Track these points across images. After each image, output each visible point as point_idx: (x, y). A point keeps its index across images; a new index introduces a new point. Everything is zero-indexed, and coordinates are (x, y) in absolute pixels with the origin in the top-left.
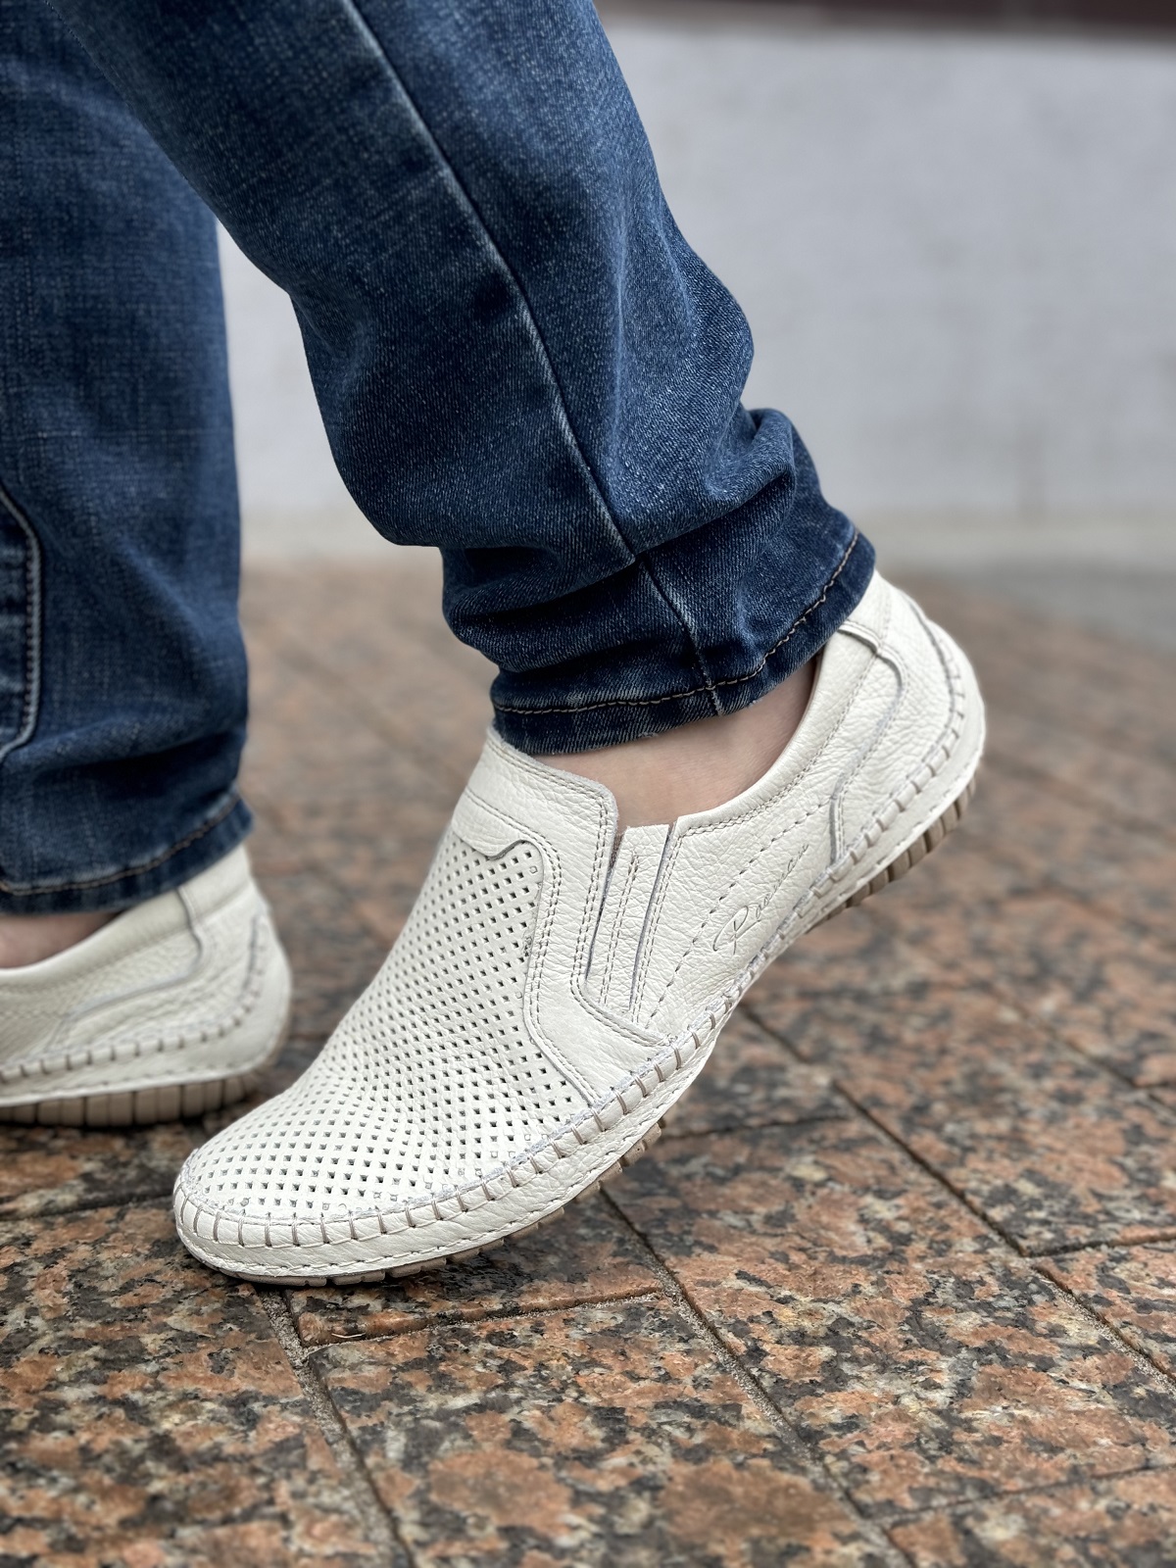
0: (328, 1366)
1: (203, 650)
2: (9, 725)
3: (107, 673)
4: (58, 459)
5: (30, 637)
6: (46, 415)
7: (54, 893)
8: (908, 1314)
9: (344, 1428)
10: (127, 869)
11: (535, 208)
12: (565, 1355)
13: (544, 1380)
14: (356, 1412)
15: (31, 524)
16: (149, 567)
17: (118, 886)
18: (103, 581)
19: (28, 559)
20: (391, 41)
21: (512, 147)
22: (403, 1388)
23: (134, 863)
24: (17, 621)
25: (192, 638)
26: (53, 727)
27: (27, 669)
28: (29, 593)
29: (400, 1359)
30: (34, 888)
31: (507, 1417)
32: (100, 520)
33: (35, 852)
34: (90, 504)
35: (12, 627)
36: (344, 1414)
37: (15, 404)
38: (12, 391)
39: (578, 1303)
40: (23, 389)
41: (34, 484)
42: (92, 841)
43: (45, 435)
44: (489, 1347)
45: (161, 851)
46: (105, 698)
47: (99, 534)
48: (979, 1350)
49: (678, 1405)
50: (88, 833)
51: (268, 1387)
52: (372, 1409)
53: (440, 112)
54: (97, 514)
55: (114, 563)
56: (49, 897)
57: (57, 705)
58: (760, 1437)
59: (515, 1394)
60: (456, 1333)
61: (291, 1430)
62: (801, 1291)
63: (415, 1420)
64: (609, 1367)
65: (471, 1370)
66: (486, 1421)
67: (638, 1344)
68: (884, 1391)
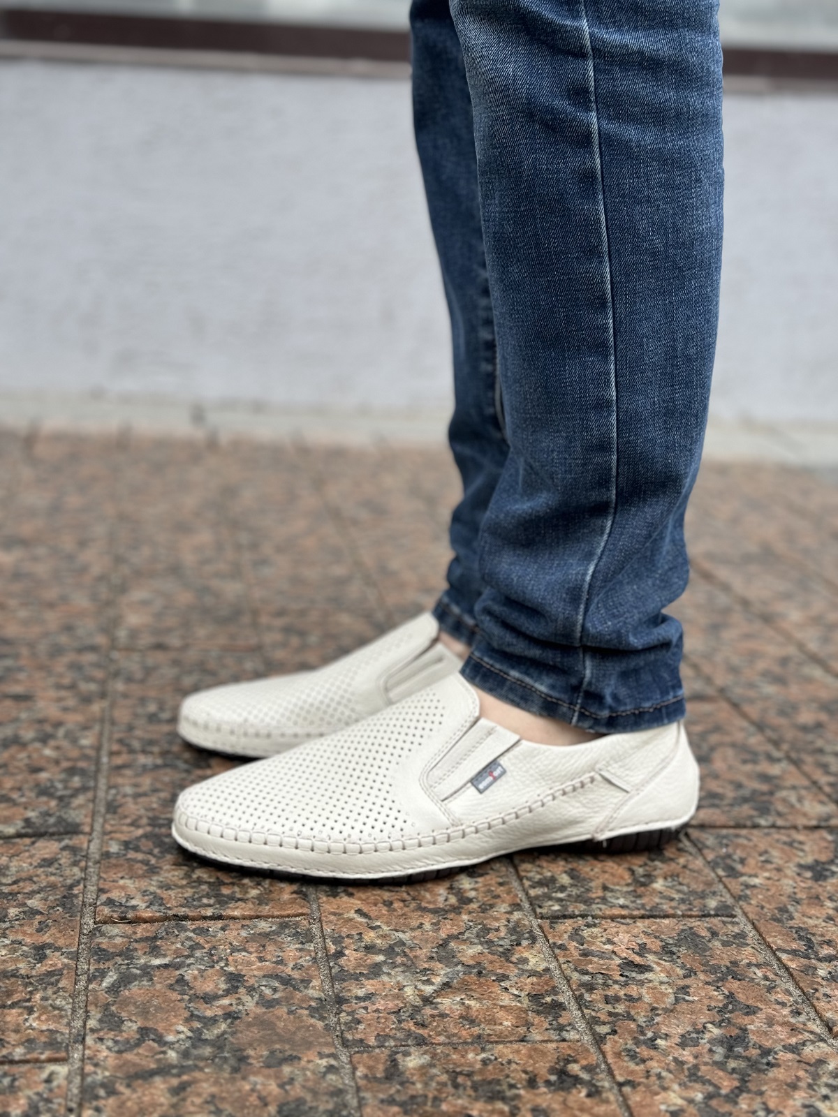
0: (98, 935)
8: (441, 943)
9: (89, 969)
12: (231, 944)
13: (212, 955)
14: (98, 961)
22: (132, 950)
29: (139, 936)
31: (178, 973)
36: (92, 961)
39: (258, 917)
44: (191, 935)
48: (469, 966)
49: (277, 977)
51: (61, 942)
52: (108, 960)
58: (311, 999)
59: (191, 961)
60: (177, 926)
61: (60, 966)
62: (388, 924)
63: (128, 968)
64: (251, 953)
65: (174, 946)
66: (166, 973)
67: (275, 942)
68: (398, 982)
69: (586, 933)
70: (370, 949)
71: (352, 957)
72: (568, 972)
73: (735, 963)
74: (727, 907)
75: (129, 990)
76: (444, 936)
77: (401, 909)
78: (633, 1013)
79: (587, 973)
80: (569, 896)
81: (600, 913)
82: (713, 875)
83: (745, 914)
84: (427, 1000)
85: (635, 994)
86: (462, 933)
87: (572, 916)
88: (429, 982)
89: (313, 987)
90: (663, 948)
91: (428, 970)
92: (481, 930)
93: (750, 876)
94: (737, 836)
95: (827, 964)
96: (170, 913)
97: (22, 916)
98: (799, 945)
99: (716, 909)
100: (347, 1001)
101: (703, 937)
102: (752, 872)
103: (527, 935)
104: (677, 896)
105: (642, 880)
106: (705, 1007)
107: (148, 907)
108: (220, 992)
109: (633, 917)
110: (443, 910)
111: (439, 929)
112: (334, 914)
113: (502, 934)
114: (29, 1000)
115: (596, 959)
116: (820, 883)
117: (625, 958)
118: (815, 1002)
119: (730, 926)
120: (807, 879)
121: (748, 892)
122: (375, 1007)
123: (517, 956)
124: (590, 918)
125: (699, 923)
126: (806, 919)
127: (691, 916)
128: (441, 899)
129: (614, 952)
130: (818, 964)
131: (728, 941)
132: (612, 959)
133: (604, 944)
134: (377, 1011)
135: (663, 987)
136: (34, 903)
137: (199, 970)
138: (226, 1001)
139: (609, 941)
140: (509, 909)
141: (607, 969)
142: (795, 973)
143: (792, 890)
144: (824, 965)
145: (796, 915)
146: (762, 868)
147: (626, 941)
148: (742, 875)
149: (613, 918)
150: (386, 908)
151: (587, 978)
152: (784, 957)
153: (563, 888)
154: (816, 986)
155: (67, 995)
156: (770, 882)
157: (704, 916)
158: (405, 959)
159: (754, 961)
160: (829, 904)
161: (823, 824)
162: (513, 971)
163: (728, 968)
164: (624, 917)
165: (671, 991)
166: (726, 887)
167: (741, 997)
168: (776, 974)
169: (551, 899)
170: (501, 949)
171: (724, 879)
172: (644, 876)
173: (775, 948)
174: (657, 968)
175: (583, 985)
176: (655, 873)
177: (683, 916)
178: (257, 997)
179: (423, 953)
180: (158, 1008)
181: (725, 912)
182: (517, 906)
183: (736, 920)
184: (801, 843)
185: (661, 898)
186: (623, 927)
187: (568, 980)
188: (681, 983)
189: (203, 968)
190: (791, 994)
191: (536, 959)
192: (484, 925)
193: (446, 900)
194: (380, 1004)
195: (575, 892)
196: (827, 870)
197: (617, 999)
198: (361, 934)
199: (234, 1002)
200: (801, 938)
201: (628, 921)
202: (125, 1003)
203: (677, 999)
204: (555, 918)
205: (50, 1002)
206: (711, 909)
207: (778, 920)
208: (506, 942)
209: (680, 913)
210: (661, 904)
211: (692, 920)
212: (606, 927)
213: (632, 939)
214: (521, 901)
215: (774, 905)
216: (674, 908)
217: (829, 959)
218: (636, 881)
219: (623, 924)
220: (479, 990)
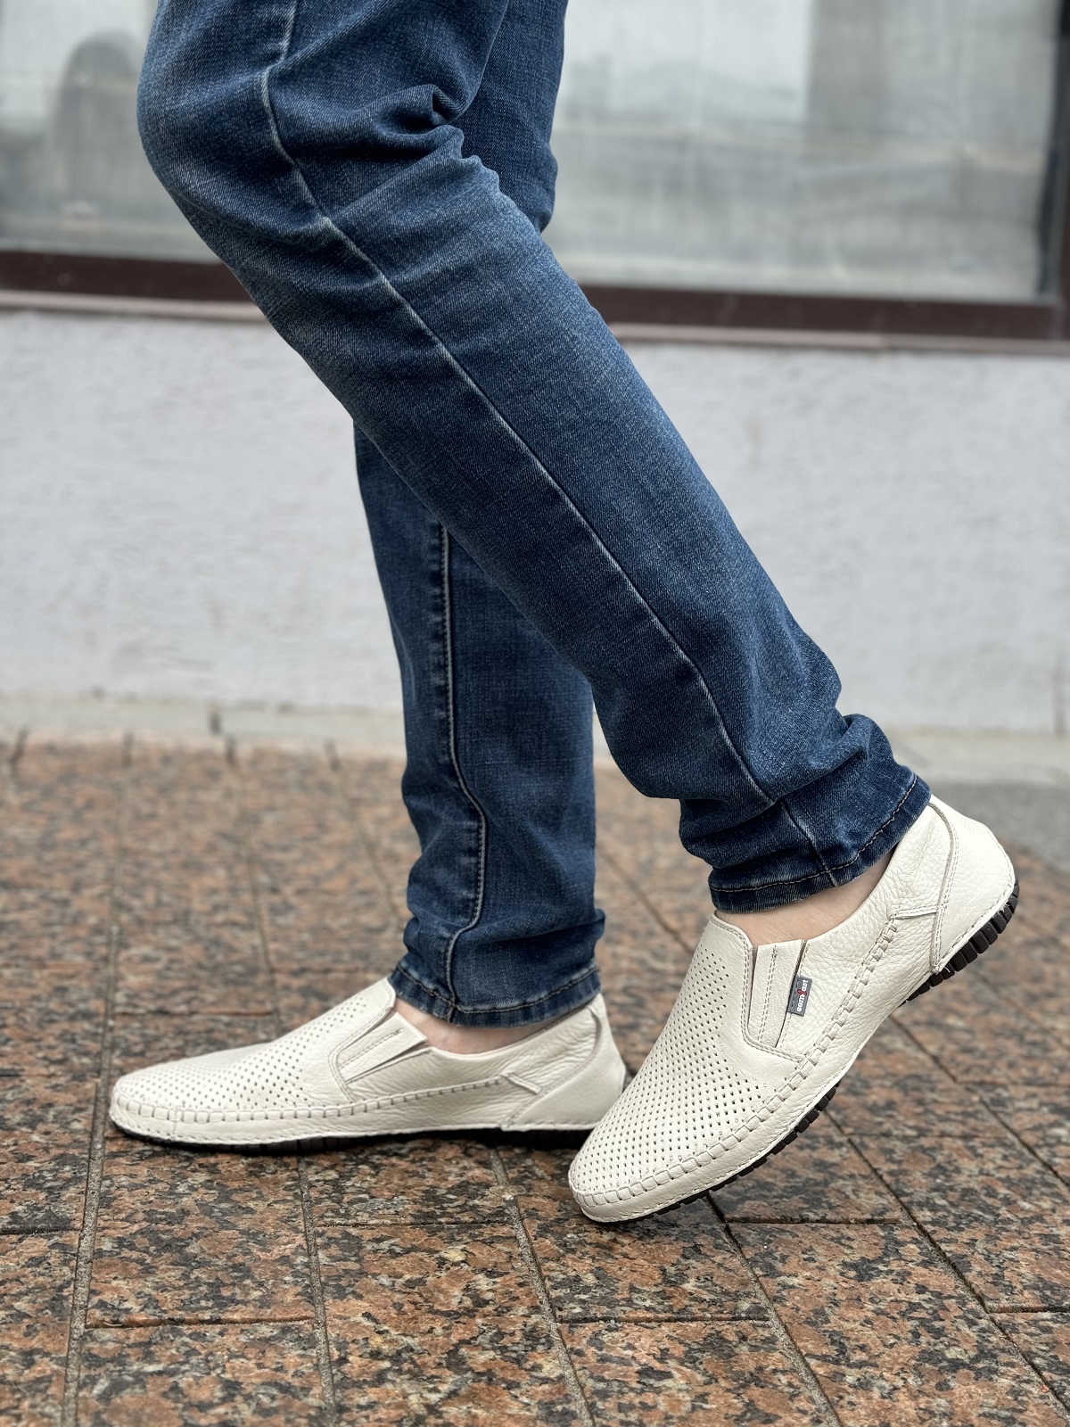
0: (89, 1339)
2: (466, 917)
3: (518, 889)
4: (494, 776)
5: (479, 869)
6: (490, 752)
7: (485, 1014)
8: (452, 1348)
9: (79, 1376)
10: (524, 1003)
12: (228, 1349)
13: (208, 1361)
14: (89, 1368)
15: (482, 809)
16: (538, 832)
18: (514, 840)
19: (480, 827)
22: (124, 1356)
23: (529, 1000)
24: (473, 860)
26: (488, 919)
27: (477, 887)
28: (480, 845)
29: (132, 1341)
30: (474, 1010)
31: (172, 1380)
32: (513, 808)
33: (475, 990)
34: (510, 800)
35: (471, 863)
36: (82, 1367)
37: (475, 747)
38: (474, 740)
39: (258, 1321)
40: (480, 739)
41: (482, 788)
42: (506, 986)
43: (489, 763)
44: (187, 1340)
45: (543, 995)
47: (513, 815)
48: (479, 1373)
49: (276, 1385)
50: (505, 981)
51: (50, 1347)
52: (99, 1366)
54: (513, 805)
55: (520, 831)
56: (483, 1016)
57: (491, 906)
58: (311, 1407)
59: (186, 1367)
60: (173, 1330)
61: (49, 1372)
62: (397, 1328)
63: (120, 1375)
64: (249, 1359)
65: (169, 1352)
66: (159, 1380)
67: (276, 1348)
68: (403, 1391)
69: (606, 1337)
70: (376, 1355)
71: (356, 1363)
72: (583, 1379)
73: (760, 1369)
74: (761, 1309)
75: (121, 1397)
76: (455, 1341)
77: (412, 1312)
79: (602, 1380)
80: (592, 1297)
81: (624, 1316)
82: (750, 1274)
83: (779, 1316)
84: (432, 1409)
85: (650, 1402)
86: (475, 1338)
87: (592, 1320)
88: (436, 1390)
89: (314, 1396)
90: (686, 1353)
91: (437, 1377)
92: (496, 1334)
93: (790, 1275)
94: (784, 1231)
95: (857, 1370)
96: (166, 1316)
97: (9, 1319)
98: (831, 1351)
99: (748, 1312)
100: (347, 1409)
101: (730, 1342)
102: (793, 1271)
103: (543, 1340)
104: (707, 1297)
105: (673, 1279)
106: (722, 1416)
107: (142, 1310)
108: (216, 1401)
109: (659, 1321)
110: (456, 1313)
111: (451, 1333)
112: (340, 1318)
113: (517, 1339)
114: (17, 1408)
115: (614, 1365)
116: (863, 1283)
117: (645, 1364)
118: (838, 1410)
119: (760, 1330)
120: (850, 1278)
121: (784, 1293)
122: (377, 1416)
123: (531, 1363)
124: (613, 1321)
125: (728, 1326)
126: (842, 1322)
127: (720, 1319)
128: (455, 1301)
129: (633, 1358)
130: (847, 1370)
131: (755, 1346)
132: (630, 1365)
133: (625, 1349)
134: (380, 1420)
135: (681, 1395)
136: (21, 1305)
137: (195, 1377)
138: (221, 1410)
139: (630, 1346)
140: (527, 1312)
141: (625, 1376)
142: (821, 1379)
143: (832, 1291)
144: (853, 1371)
145: (832, 1318)
146: (804, 1267)
147: (647, 1346)
148: (781, 1274)
149: (637, 1322)
150: (395, 1311)
151: (601, 1385)
152: (813, 1362)
153: (587, 1289)
154: (841, 1394)
155: (56, 1402)
156: (809, 1282)
157: (734, 1319)
158: (412, 1366)
159: (781, 1367)
160: (870, 1306)
161: (877, 1217)
162: (524, 1379)
163: (752, 1374)
164: (649, 1320)
165: (688, 1398)
166: (762, 1287)
167: (761, 1405)
168: (802, 1381)
169: (572, 1301)
170: (514, 1355)
171: (761, 1279)
172: (675, 1275)
173: (804, 1353)
174: (677, 1375)
175: (596, 1392)
176: (688, 1272)
177: (712, 1319)
178: (254, 1405)
179: (432, 1359)
180: (151, 1417)
181: (757, 1314)
182: (536, 1309)
183: (769, 1323)
184: (850, 1239)
185: (691, 1300)
186: (649, 1331)
187: (582, 1387)
188: (700, 1390)
189: (198, 1375)
190: (813, 1402)
191: (550, 1367)
192: (499, 1330)
193: (460, 1303)
194: (382, 1413)
195: (600, 1292)
196: (873, 1269)
197: (631, 1407)
198: (367, 1339)
199: (230, 1411)
200: (833, 1342)
201: (654, 1324)
202: (116, 1411)
203: (694, 1408)
204: (575, 1321)
205: (39, 1409)
206: (743, 1312)
207: (813, 1324)
208: (520, 1348)
209: (709, 1315)
210: (691, 1306)
211: (723, 1322)
212: (628, 1331)
213: (655, 1343)
214: (541, 1303)
215: (810, 1307)
216: (703, 1310)
217: (860, 1365)
218: (666, 1281)
219: (647, 1327)
220: (487, 1398)
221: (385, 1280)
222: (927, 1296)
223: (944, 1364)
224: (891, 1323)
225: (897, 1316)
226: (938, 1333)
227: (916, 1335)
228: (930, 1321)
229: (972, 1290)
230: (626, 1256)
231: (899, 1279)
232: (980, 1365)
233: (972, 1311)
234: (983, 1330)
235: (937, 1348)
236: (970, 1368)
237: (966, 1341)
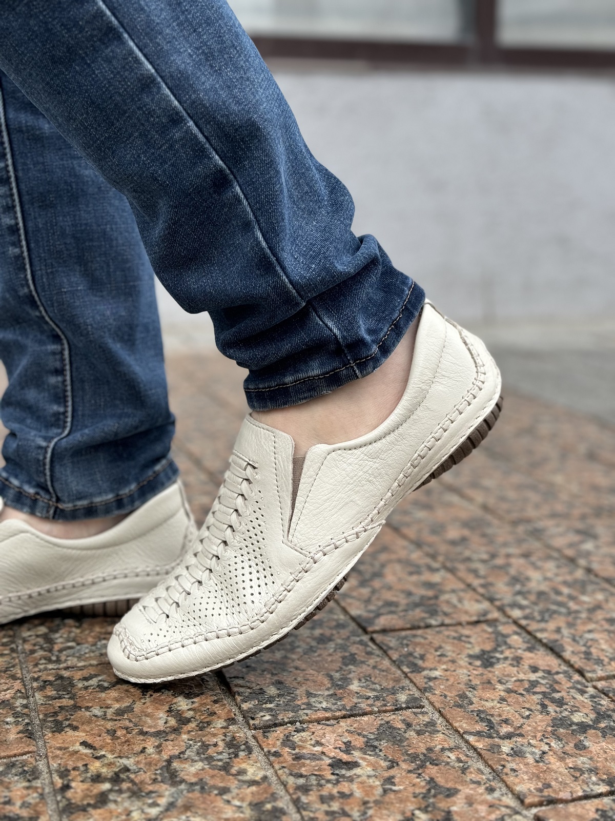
1: (145, 386)
2: (59, 428)
3: (103, 400)
4: (72, 301)
5: (66, 386)
6: (65, 281)
7: (84, 508)
8: (164, 764)
10: (118, 495)
11: (235, 136)
15: (63, 333)
16: (117, 348)
17: (114, 504)
18: (96, 356)
19: (63, 349)
20: (158, 65)
21: (221, 109)
23: (121, 492)
24: (60, 379)
25: (139, 380)
26: (79, 427)
27: (66, 401)
28: (65, 365)
30: (75, 506)
32: (92, 327)
33: (74, 489)
34: (88, 321)
35: (58, 382)
37: (51, 277)
38: (49, 271)
40: (54, 270)
41: (62, 313)
42: (100, 482)
43: (65, 290)
45: (133, 486)
46: (102, 412)
47: (93, 334)
48: (192, 784)
50: (99, 479)
53: (185, 96)
54: (91, 325)
55: (100, 347)
56: (82, 511)
57: (80, 417)
62: (113, 752)
68: (126, 809)
69: (296, 738)
70: (98, 778)
71: (78, 790)
72: (284, 778)
73: (430, 750)
74: (416, 699)
76: (166, 757)
77: (125, 736)
78: (347, 808)
79: (301, 776)
80: (278, 705)
81: (307, 718)
82: (399, 672)
83: (431, 703)
85: (346, 791)
86: (183, 753)
87: (281, 725)
88: (155, 804)
90: (366, 743)
91: (155, 792)
92: (201, 747)
93: (431, 670)
94: (415, 636)
95: (508, 741)
98: (481, 727)
99: (407, 702)
101: (399, 729)
102: (432, 666)
103: (243, 747)
104: (371, 694)
105: (340, 683)
106: (411, 795)
109: (336, 718)
110: (164, 732)
111: (161, 751)
112: (60, 749)
113: (220, 749)
115: (308, 762)
116: (489, 669)
117: (334, 758)
118: (504, 777)
119: (420, 716)
120: (478, 667)
121: (431, 684)
123: (236, 768)
124: (298, 724)
125: (394, 717)
126: (483, 703)
127: (385, 711)
128: (161, 723)
129: (323, 753)
130: (500, 742)
131: (421, 731)
132: (321, 759)
133: (314, 746)
135: (371, 781)
139: (318, 743)
140: (225, 724)
141: (319, 770)
142: (483, 752)
143: (467, 678)
144: (506, 742)
145: (474, 700)
146: (439, 662)
147: (332, 741)
148: (424, 669)
149: (318, 721)
150: (109, 737)
151: (301, 781)
152: (471, 739)
153: (271, 700)
154: (503, 763)
156: (448, 673)
157: (397, 710)
158: (130, 785)
159: (446, 746)
160: (499, 687)
161: (482, 619)
162: (233, 784)
163: (425, 755)
164: (328, 719)
165: (378, 783)
166: (411, 681)
167: (440, 781)
168: (467, 756)
169: (262, 710)
170: (220, 763)
171: (409, 675)
172: (340, 680)
173: (462, 731)
174: (364, 764)
175: (298, 788)
176: (351, 676)
177: (379, 712)
179: (146, 777)
181: (414, 704)
182: (232, 721)
183: (425, 710)
184: (468, 637)
185: (358, 698)
186: (330, 728)
187: (285, 785)
188: (386, 774)
190: (482, 773)
191: (254, 769)
192: (203, 743)
193: (166, 723)
195: (283, 700)
196: (492, 657)
197: (331, 798)
198: (86, 765)
200: (482, 720)
201: (332, 722)
203: (385, 791)
204: (267, 728)
206: (403, 703)
207: (460, 706)
208: (225, 756)
209: (376, 709)
210: (359, 703)
211: (388, 714)
212: (313, 730)
213: (338, 738)
214: (235, 715)
215: (455, 693)
216: (371, 705)
217: (509, 736)
218: (334, 685)
219: (328, 725)
220: (202, 806)
221: (97, 711)
222: (540, 674)
223: (574, 727)
224: (521, 699)
225: (524, 693)
226: (560, 703)
227: (544, 706)
228: (550, 694)
229: (571, 666)
230: (297, 668)
231: (515, 663)
232: (602, 725)
233: (578, 682)
234: (592, 697)
235: (564, 715)
236: (595, 729)
237: (584, 707)
